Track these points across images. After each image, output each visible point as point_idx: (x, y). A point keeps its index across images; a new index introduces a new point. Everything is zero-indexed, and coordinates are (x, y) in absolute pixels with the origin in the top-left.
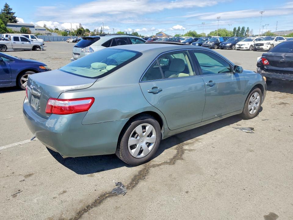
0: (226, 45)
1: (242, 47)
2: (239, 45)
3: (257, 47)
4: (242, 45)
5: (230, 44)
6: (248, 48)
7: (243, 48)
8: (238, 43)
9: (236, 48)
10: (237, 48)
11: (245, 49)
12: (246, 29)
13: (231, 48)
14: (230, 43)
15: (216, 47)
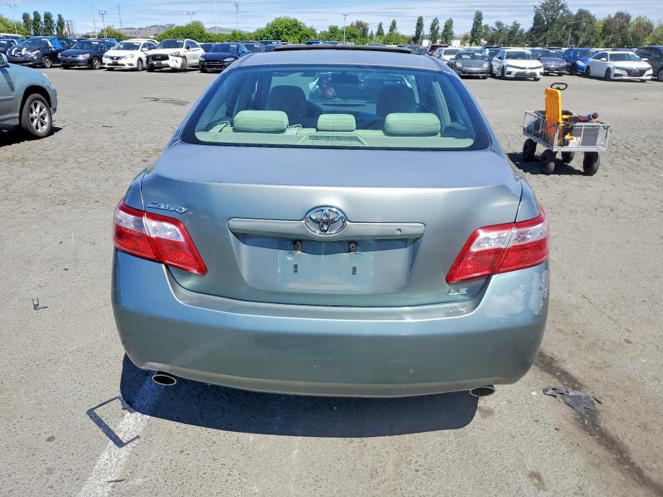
0: (78, 58)
1: (119, 62)
2: (112, 58)
3: (155, 63)
4: (118, 58)
5: (88, 56)
6: (135, 66)
7: (123, 65)
8: (106, 54)
9: (106, 66)
10: (109, 64)
11: (127, 67)
12: (55, 19)
13: (90, 65)
14: (86, 53)
15: (48, 63)
